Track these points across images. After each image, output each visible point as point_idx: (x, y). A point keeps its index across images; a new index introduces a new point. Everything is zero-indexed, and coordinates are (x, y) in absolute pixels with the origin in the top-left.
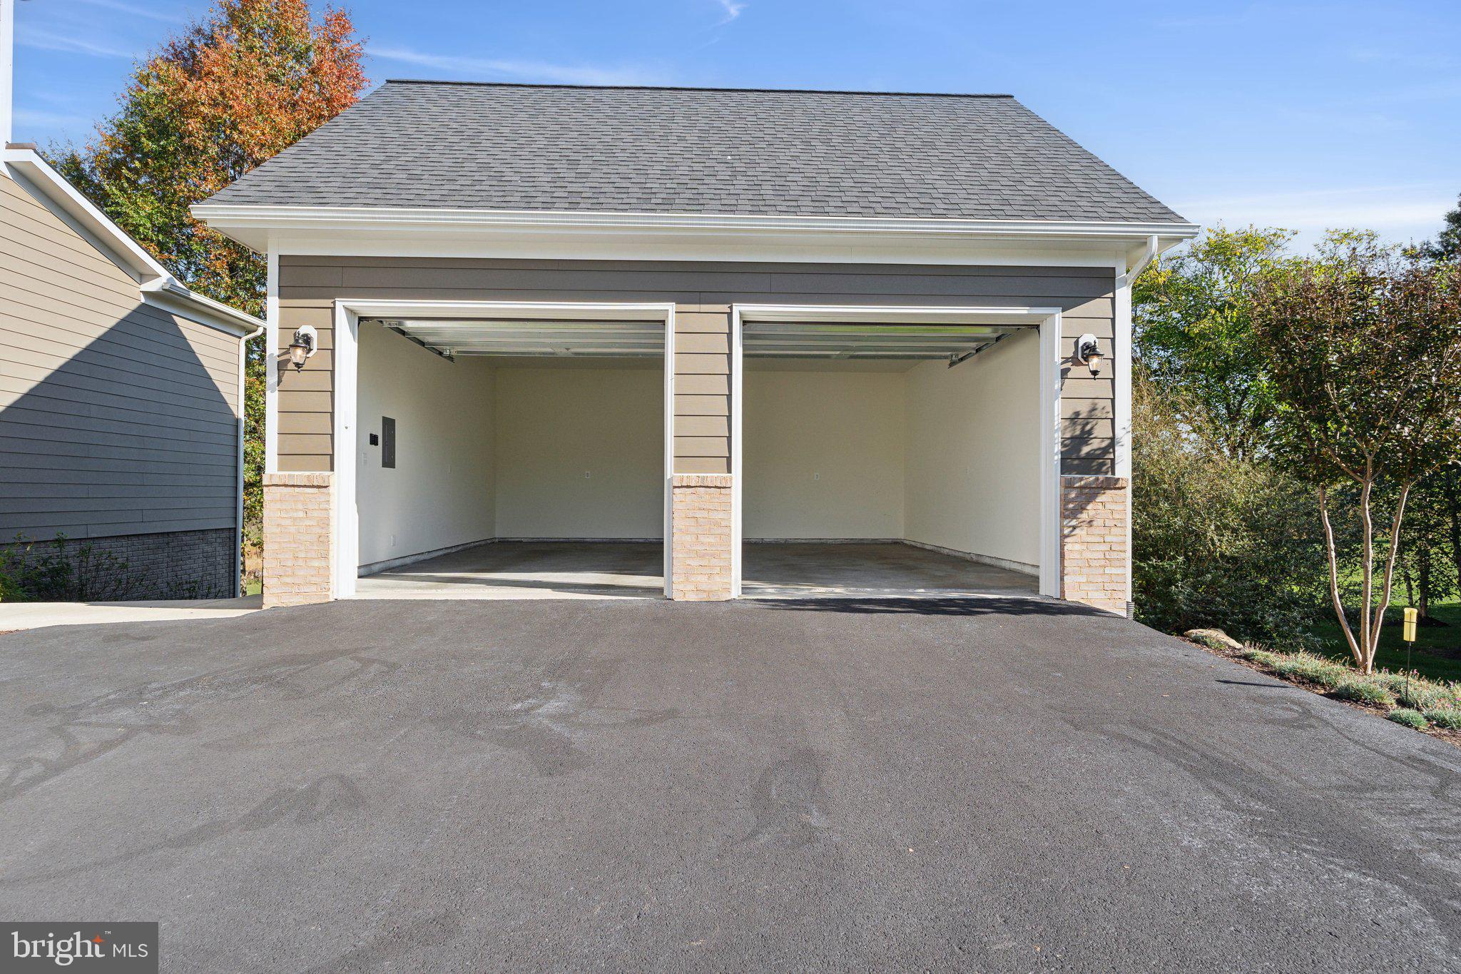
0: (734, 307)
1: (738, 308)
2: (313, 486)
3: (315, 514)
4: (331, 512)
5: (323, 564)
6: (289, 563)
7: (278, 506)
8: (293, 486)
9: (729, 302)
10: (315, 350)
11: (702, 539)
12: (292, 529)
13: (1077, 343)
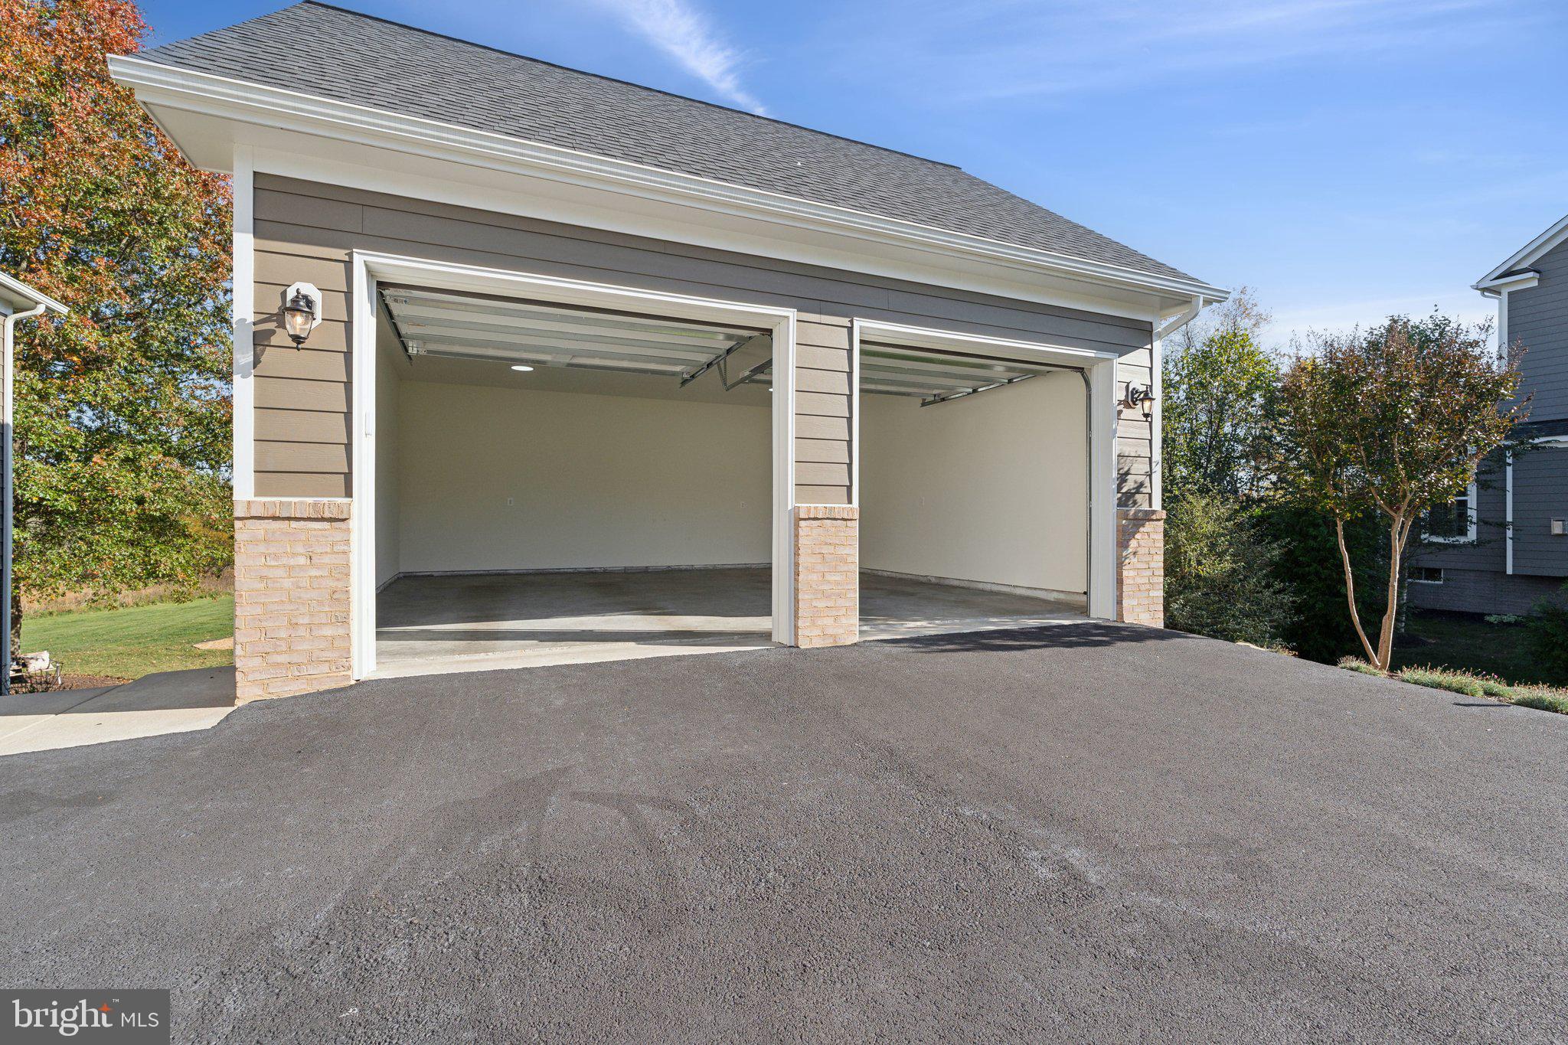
0: (855, 322)
1: (859, 323)
2: (323, 519)
3: (326, 559)
4: (351, 555)
5: (341, 631)
6: (283, 634)
7: (262, 548)
8: (289, 519)
9: (850, 316)
10: (319, 321)
11: (828, 577)
12: (287, 583)
13: (1127, 387)
